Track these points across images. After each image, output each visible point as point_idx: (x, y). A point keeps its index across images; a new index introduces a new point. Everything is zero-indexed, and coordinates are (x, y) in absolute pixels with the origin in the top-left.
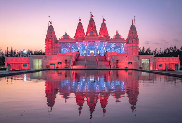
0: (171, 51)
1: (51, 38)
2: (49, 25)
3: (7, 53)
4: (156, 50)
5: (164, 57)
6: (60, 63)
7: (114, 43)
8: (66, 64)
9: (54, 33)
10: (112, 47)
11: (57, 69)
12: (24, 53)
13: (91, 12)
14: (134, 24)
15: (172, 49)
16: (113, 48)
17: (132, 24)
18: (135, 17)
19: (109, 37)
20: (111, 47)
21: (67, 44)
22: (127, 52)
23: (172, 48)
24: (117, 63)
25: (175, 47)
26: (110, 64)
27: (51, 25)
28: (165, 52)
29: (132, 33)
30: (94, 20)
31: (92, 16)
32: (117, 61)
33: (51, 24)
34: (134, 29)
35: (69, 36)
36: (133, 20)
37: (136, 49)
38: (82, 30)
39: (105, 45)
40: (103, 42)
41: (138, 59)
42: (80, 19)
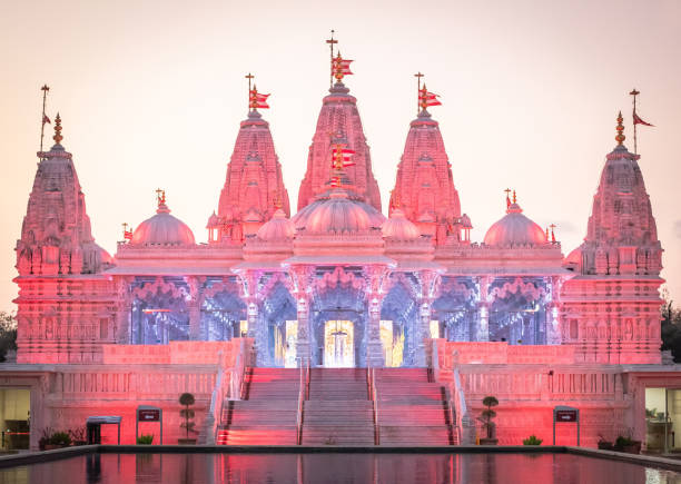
1: (58, 234)
2: (47, 149)
6: (150, 412)
7: (492, 278)
9: (81, 203)
10: (480, 305)
13: (332, 42)
16: (484, 312)
18: (635, 93)
20: (472, 305)
22: (580, 333)
24: (490, 414)
26: (448, 422)
27: (58, 148)
29: (618, 206)
30: (352, 101)
31: (340, 67)
32: (491, 401)
33: (58, 137)
34: (631, 178)
35: (185, 227)
36: (620, 120)
37: (642, 313)
38: (272, 169)
39: (425, 293)
41: (619, 388)
42: (253, 92)
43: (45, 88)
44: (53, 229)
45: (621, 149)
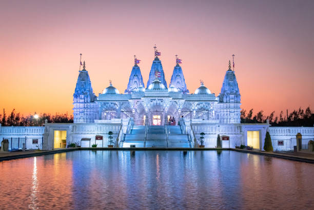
0: (300, 117)
1: (84, 92)
2: (81, 70)
3: (4, 119)
4: (272, 115)
5: (288, 128)
6: (99, 137)
7: (197, 103)
8: (110, 140)
9: (90, 84)
11: (94, 149)
12: (35, 120)
13: (155, 47)
14: (232, 69)
15: (301, 113)
16: (195, 112)
17: (228, 69)
19: (187, 91)
20: (192, 110)
21: (111, 103)
22: (220, 118)
23: (303, 111)
24: (202, 138)
25: (308, 110)
26: (189, 140)
27: (84, 70)
28: (289, 119)
29: (229, 84)
30: (160, 62)
31: (157, 54)
32: (203, 134)
33: (84, 67)
34: (233, 78)
36: (230, 62)
37: (236, 112)
39: (180, 106)
40: (177, 101)
42: (136, 60)
43: (81, 54)
44: (83, 90)
45: (230, 70)
